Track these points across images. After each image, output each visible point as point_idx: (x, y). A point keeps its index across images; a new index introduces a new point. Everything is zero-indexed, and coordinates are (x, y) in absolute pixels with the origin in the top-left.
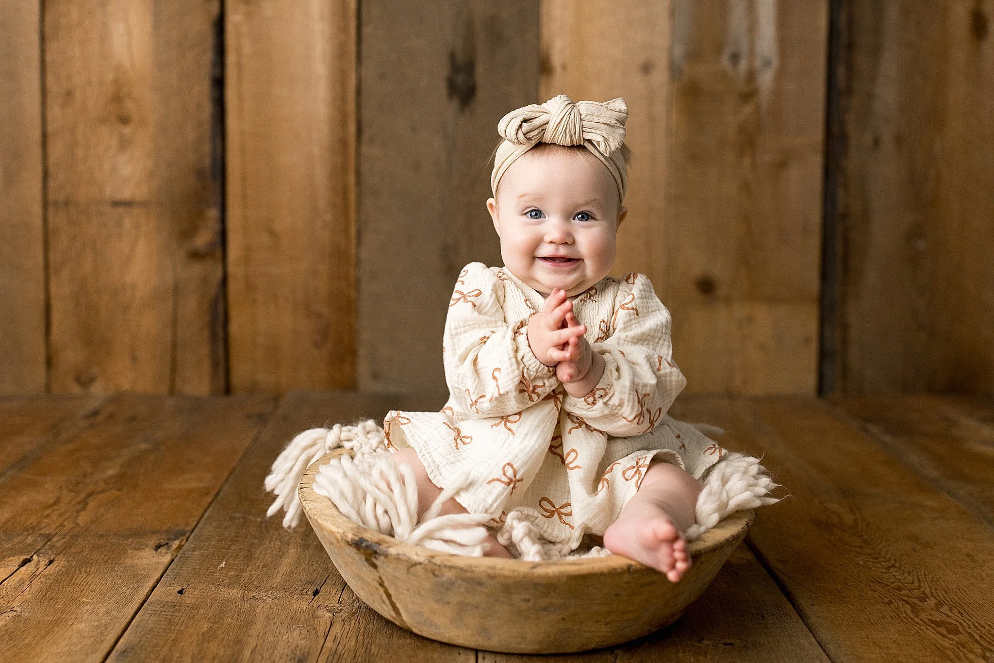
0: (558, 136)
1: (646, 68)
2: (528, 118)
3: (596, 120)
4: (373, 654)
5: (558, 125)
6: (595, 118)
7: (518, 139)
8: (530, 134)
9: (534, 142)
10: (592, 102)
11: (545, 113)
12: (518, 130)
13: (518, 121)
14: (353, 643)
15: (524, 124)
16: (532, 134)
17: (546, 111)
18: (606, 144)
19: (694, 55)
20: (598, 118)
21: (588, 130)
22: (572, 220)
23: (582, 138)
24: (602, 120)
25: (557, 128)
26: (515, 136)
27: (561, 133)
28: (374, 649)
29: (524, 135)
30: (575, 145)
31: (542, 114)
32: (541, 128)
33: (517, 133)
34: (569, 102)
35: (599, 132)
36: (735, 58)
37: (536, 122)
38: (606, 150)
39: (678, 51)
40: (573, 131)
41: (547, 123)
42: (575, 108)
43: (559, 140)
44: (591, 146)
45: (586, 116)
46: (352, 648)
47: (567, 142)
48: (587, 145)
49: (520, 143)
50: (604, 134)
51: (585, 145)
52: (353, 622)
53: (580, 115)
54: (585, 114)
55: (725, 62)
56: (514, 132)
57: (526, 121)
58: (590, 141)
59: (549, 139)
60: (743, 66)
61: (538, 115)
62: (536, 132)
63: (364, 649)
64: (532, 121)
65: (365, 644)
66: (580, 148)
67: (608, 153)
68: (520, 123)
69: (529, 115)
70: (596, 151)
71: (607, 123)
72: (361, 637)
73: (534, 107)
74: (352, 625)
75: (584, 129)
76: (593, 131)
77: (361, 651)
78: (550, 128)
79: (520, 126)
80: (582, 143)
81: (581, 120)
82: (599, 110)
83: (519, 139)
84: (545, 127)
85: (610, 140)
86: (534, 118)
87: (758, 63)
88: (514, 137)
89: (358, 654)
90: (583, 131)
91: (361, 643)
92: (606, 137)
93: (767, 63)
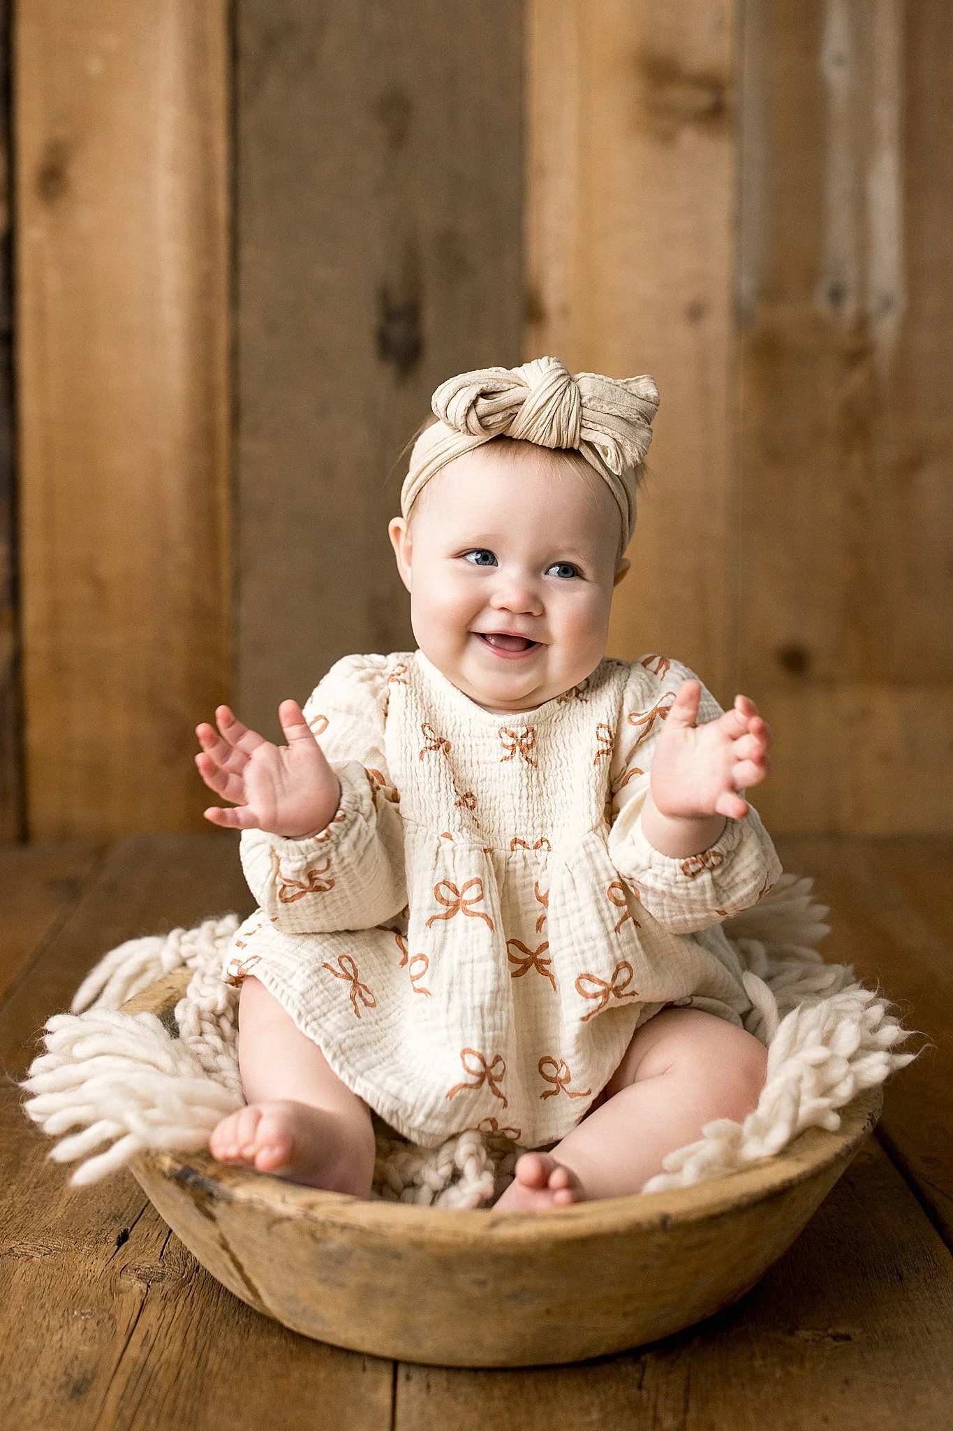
0: (537, 429)
1: (696, 313)
2: (489, 390)
3: (606, 409)
4: (211, 1371)
5: (539, 409)
6: (605, 406)
7: (467, 425)
8: (489, 418)
9: (494, 434)
10: (602, 376)
11: (519, 385)
12: (469, 409)
13: (471, 393)
14: (176, 1347)
15: (481, 401)
16: (491, 420)
17: (520, 382)
18: (619, 452)
19: (771, 291)
20: (610, 406)
21: (590, 425)
22: (543, 574)
23: (577, 437)
24: (615, 411)
25: (538, 415)
26: (464, 420)
27: (542, 425)
28: (214, 1360)
29: (480, 419)
30: (563, 448)
31: (513, 386)
32: (510, 411)
33: (467, 415)
34: (561, 372)
35: (608, 431)
36: (836, 295)
37: (504, 399)
38: (617, 464)
39: (747, 285)
40: (564, 425)
41: (521, 403)
42: (573, 385)
43: (537, 435)
44: (591, 452)
45: (590, 400)
46: (174, 1359)
47: (552, 441)
48: (585, 451)
49: (469, 432)
50: (617, 436)
51: (582, 450)
52: (181, 1302)
53: (581, 397)
54: (588, 397)
55: (821, 303)
56: (462, 412)
57: (484, 394)
58: (590, 445)
59: (520, 431)
60: (850, 309)
61: (506, 386)
62: (500, 417)
63: (196, 1359)
64: (495, 396)
65: (199, 1347)
66: (572, 453)
67: (620, 470)
68: (473, 398)
69: (490, 386)
70: (597, 461)
71: (625, 417)
72: (192, 1335)
73: (499, 371)
74: (179, 1308)
75: (584, 423)
76: (599, 428)
77: (191, 1364)
78: (525, 411)
79: (474, 403)
80: (576, 446)
81: (581, 405)
82: (612, 392)
83: (469, 426)
84: (515, 409)
85: (626, 447)
86: (498, 392)
87: (873, 303)
88: (460, 421)
89: (182, 1374)
90: (582, 426)
91: (191, 1345)
92: (620, 441)
93: (887, 303)
